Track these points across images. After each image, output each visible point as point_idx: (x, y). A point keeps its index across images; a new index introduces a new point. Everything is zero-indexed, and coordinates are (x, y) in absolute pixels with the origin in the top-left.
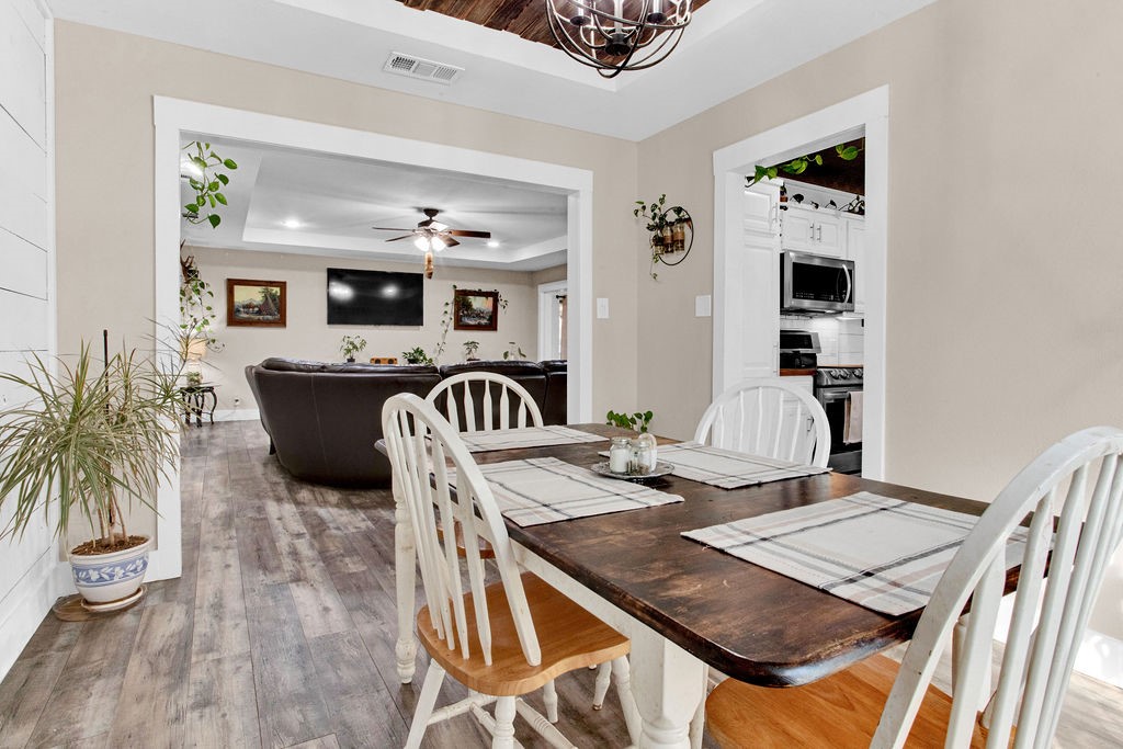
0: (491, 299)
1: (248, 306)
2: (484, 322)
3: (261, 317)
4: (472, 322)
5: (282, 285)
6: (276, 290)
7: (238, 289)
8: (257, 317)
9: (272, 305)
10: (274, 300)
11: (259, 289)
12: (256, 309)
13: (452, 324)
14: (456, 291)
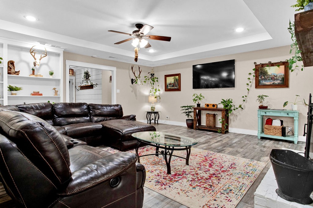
0: (282, 67)
1: (170, 84)
2: (277, 82)
3: (173, 88)
4: (268, 83)
5: (179, 75)
6: (177, 77)
7: (168, 78)
8: (172, 88)
9: (176, 83)
10: (177, 81)
11: (173, 77)
12: (172, 85)
13: (254, 85)
14: (256, 66)
